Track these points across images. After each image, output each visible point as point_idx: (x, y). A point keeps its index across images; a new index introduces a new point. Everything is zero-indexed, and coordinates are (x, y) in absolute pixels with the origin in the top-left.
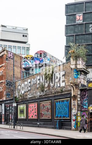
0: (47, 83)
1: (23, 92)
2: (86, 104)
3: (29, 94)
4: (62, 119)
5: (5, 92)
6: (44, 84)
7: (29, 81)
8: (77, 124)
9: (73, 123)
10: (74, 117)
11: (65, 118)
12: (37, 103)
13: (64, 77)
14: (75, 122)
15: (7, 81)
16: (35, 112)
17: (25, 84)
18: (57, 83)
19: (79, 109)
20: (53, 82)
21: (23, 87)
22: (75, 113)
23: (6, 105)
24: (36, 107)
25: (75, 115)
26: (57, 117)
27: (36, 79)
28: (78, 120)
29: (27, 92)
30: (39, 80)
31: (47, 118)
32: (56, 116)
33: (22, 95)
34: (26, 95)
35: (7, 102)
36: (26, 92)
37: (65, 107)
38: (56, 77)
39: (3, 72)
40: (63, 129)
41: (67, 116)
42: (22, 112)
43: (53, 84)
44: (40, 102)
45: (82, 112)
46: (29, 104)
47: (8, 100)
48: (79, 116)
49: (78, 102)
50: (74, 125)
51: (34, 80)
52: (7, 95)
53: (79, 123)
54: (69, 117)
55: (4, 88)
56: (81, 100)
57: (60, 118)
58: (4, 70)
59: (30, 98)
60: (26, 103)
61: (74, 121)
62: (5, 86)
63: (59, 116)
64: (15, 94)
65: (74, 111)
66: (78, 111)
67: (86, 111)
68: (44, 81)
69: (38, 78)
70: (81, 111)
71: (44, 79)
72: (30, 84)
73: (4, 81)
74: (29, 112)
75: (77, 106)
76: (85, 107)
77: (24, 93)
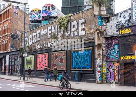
0: (60, 32)
1: (30, 43)
2: (113, 54)
3: (38, 45)
4: (80, 71)
5: (10, 44)
6: (57, 34)
7: (38, 32)
8: (102, 76)
9: (98, 75)
10: (99, 69)
11: (86, 69)
12: (48, 53)
13: (83, 25)
14: (100, 74)
15: (12, 34)
16: (46, 63)
17: (33, 35)
18: (74, 32)
19: (105, 59)
20: (69, 31)
21: (30, 39)
22: (100, 64)
23: (11, 56)
24: (47, 58)
25: (100, 66)
26: (75, 68)
27: (46, 30)
28: (103, 71)
29: (36, 43)
30: (51, 30)
31: (61, 69)
32: (73, 67)
33: (29, 46)
34: (35, 46)
35: (12, 53)
36: (34, 43)
37: (85, 57)
38: (72, 26)
39: (8, 25)
40: (82, 81)
41: (89, 67)
42: (29, 63)
43: (69, 34)
44: (52, 53)
45: (107, 63)
46: (37, 55)
47: (13, 52)
48: (104, 67)
49: (103, 52)
50: (99, 77)
51: (44, 31)
52: (12, 47)
53: (104, 75)
54: (91, 68)
55: (8, 41)
56: (106, 49)
57: (78, 69)
58: (10, 23)
59: (40, 49)
60: (34, 54)
61: (99, 72)
62: (10, 38)
63: (77, 67)
64: (21, 45)
65: (99, 62)
66: (103, 61)
67: (113, 61)
68: (56, 31)
69: (50, 28)
70: (106, 61)
71: (56, 29)
72: (39, 35)
73: (9, 34)
74: (38, 62)
75: (102, 56)
76: (111, 57)
77: (32, 44)
